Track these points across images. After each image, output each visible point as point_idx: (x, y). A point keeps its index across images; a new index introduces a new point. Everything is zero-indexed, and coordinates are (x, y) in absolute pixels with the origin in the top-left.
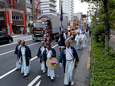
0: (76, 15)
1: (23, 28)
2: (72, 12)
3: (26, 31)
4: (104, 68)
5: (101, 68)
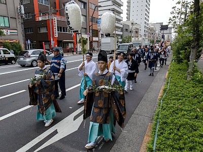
0: (153, 27)
1: (72, 44)
2: (146, 21)
3: (76, 49)
4: (180, 95)
5: (176, 96)
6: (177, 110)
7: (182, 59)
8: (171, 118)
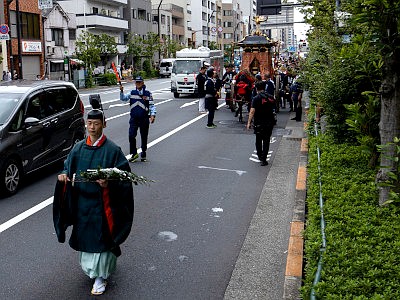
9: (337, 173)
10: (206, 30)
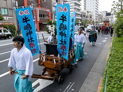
0: (101, 14)
2: (96, 10)
6: (119, 68)
7: (120, 35)
8: (115, 73)
9: (117, 43)
10: (96, 19)
